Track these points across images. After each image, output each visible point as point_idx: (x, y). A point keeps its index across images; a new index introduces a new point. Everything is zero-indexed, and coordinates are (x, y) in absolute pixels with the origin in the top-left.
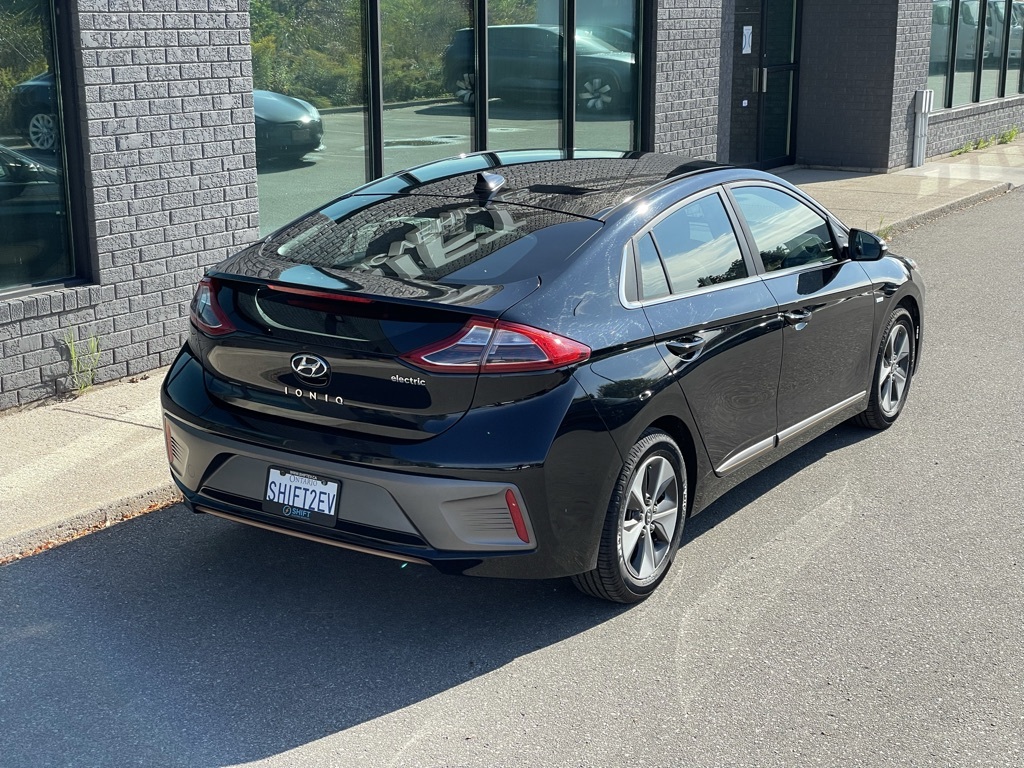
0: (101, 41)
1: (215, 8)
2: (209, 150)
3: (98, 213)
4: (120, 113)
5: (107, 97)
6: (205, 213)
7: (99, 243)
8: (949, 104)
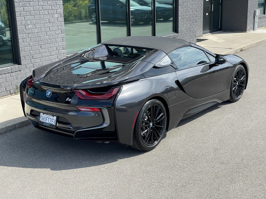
2: (51, 29)
3: (20, 46)
4: (26, 20)
5: (22, 15)
6: (51, 46)
7: (21, 54)
8: (264, 13)
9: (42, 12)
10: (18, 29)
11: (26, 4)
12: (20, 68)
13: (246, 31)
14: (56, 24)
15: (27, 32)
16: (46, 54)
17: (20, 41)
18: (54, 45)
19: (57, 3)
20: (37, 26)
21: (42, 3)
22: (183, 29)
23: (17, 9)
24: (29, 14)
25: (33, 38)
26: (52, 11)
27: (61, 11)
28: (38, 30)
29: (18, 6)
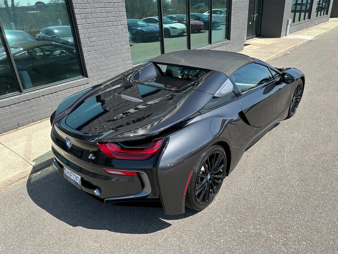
0: (81, 12)
1: (115, 2)
2: (116, 40)
3: (85, 59)
4: (89, 32)
5: (85, 28)
6: (116, 57)
7: (86, 67)
8: (294, 22)
9: (106, 24)
10: (82, 42)
11: (87, 16)
12: (87, 81)
13: (280, 37)
14: (121, 36)
15: (92, 44)
16: (112, 65)
17: (85, 54)
18: (120, 57)
19: (121, 14)
20: (102, 39)
21: (105, 15)
22: (234, 36)
23: (78, 22)
24: (93, 26)
25: (98, 51)
26: (116, 23)
27: (125, 22)
28: (102, 42)
29: (80, 18)
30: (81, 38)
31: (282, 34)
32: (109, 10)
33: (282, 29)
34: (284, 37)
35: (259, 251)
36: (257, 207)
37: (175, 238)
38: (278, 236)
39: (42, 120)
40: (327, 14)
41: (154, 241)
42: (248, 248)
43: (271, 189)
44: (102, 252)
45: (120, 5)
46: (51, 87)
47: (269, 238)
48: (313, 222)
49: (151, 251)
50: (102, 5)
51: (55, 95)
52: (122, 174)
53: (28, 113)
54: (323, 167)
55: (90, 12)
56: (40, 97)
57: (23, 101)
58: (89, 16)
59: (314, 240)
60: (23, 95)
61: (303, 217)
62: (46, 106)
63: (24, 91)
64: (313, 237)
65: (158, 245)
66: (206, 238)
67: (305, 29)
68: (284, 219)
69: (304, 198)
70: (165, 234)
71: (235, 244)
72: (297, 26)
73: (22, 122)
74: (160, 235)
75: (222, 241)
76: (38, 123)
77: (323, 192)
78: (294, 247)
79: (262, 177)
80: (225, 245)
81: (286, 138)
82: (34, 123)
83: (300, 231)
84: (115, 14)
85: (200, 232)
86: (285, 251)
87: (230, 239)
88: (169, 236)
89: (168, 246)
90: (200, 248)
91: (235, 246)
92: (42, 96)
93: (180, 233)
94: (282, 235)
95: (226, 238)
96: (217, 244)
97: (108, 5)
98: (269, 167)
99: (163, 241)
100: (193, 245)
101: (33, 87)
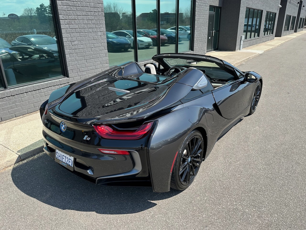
0: (65, 18)
1: (95, 11)
2: (95, 45)
3: (67, 61)
4: (71, 36)
5: (68, 32)
6: (95, 60)
7: (68, 68)
8: (246, 38)
9: (87, 30)
10: (65, 45)
11: (71, 21)
12: (68, 81)
13: (235, 50)
14: (100, 41)
15: (73, 47)
16: (91, 67)
17: (67, 56)
18: (98, 60)
19: (100, 22)
20: (83, 43)
21: (86, 22)
22: (197, 48)
23: (62, 27)
24: (75, 31)
25: (79, 54)
26: (96, 30)
27: (104, 29)
28: (83, 46)
29: (64, 24)
30: (64, 41)
31: (237, 48)
32: (90, 18)
33: (237, 44)
34: (239, 51)
35: (238, 223)
36: (231, 187)
37: (162, 215)
38: (252, 210)
39: (25, 115)
40: (272, 33)
41: (142, 218)
42: (227, 221)
43: (242, 172)
44: (94, 229)
45: (100, 14)
46: (35, 85)
47: (245, 212)
48: (281, 198)
49: (140, 226)
50: (84, 13)
51: (38, 92)
52: (116, 153)
53: (12, 108)
54: (284, 154)
55: (73, 19)
56: (24, 93)
57: (7, 96)
58: (72, 22)
59: (284, 213)
60: (7, 91)
61: (272, 194)
62: (29, 102)
63: (9, 87)
64: (283, 210)
65: (146, 221)
66: (190, 214)
67: (255, 45)
68: (256, 196)
69: (271, 179)
70: (151, 212)
71: (216, 218)
72: (249, 42)
73: (5, 117)
74: (147, 213)
75: (204, 216)
76: (20, 118)
77: (287, 174)
78: (267, 218)
79: (233, 162)
80: (207, 219)
81: (250, 131)
82: (16, 118)
83: (271, 206)
84: (95, 22)
85: (183, 209)
86: (260, 222)
87: (211, 214)
88: (156, 213)
89: (156, 222)
90: (185, 223)
91: (216, 219)
92: (25, 92)
93: (165, 210)
94: (256, 209)
95: (208, 214)
96: (200, 218)
97: (89, 14)
98: (238, 154)
99: (150, 218)
100: (178, 220)
101: (17, 84)
